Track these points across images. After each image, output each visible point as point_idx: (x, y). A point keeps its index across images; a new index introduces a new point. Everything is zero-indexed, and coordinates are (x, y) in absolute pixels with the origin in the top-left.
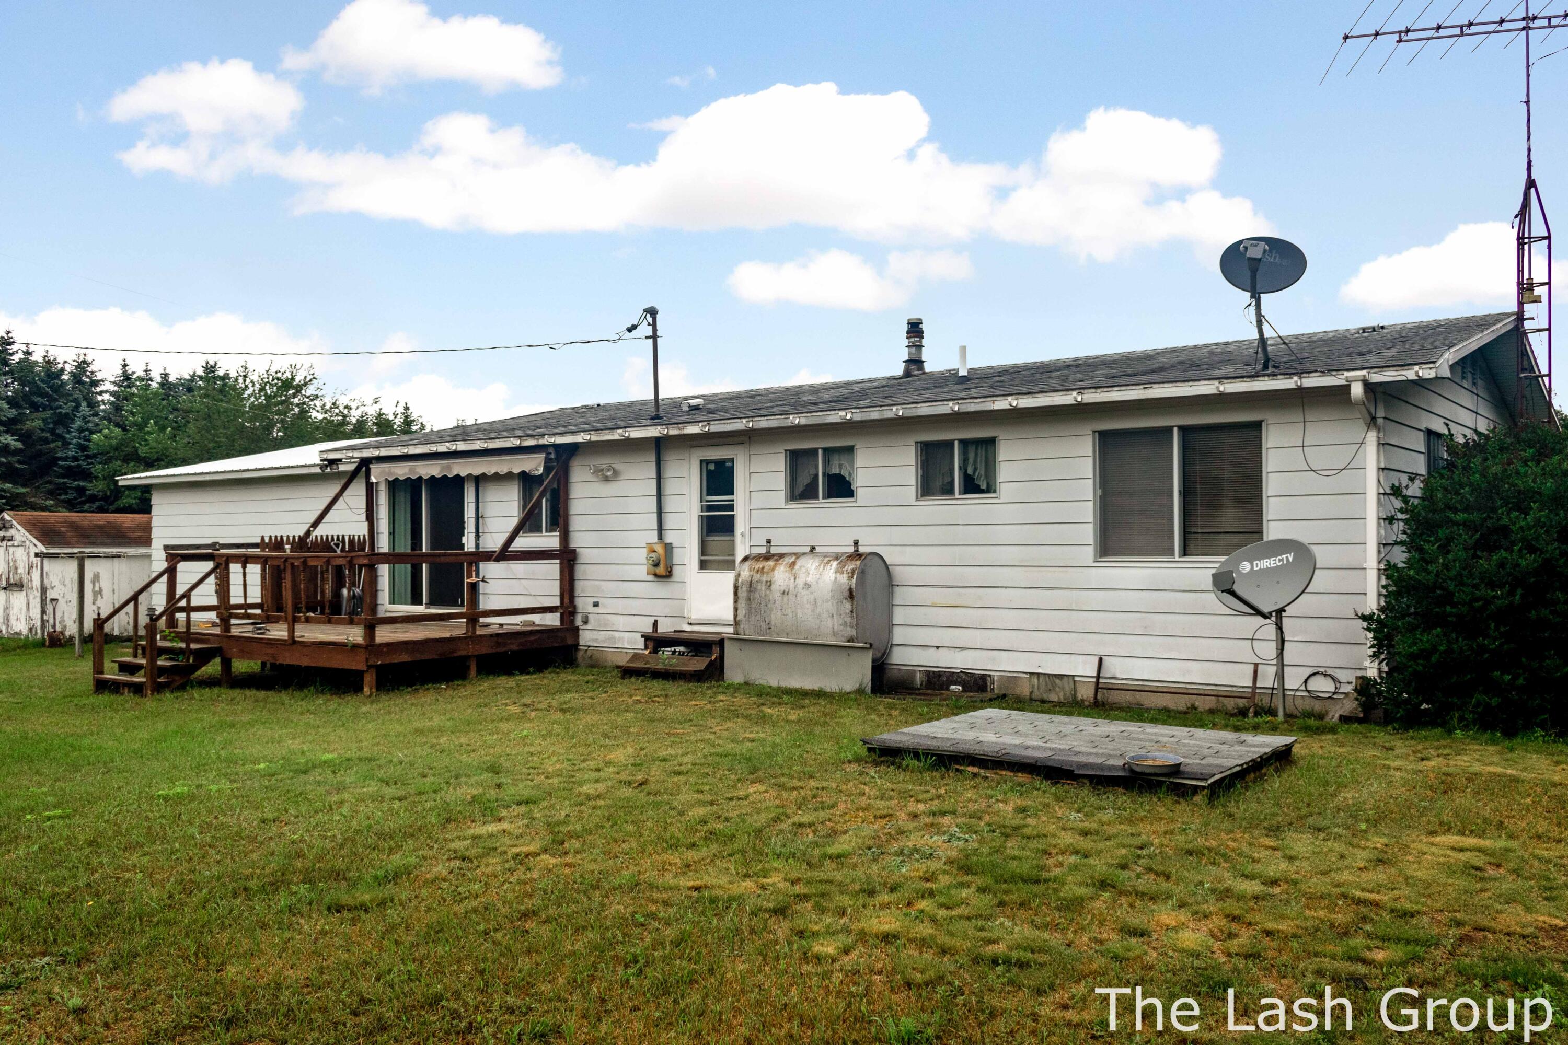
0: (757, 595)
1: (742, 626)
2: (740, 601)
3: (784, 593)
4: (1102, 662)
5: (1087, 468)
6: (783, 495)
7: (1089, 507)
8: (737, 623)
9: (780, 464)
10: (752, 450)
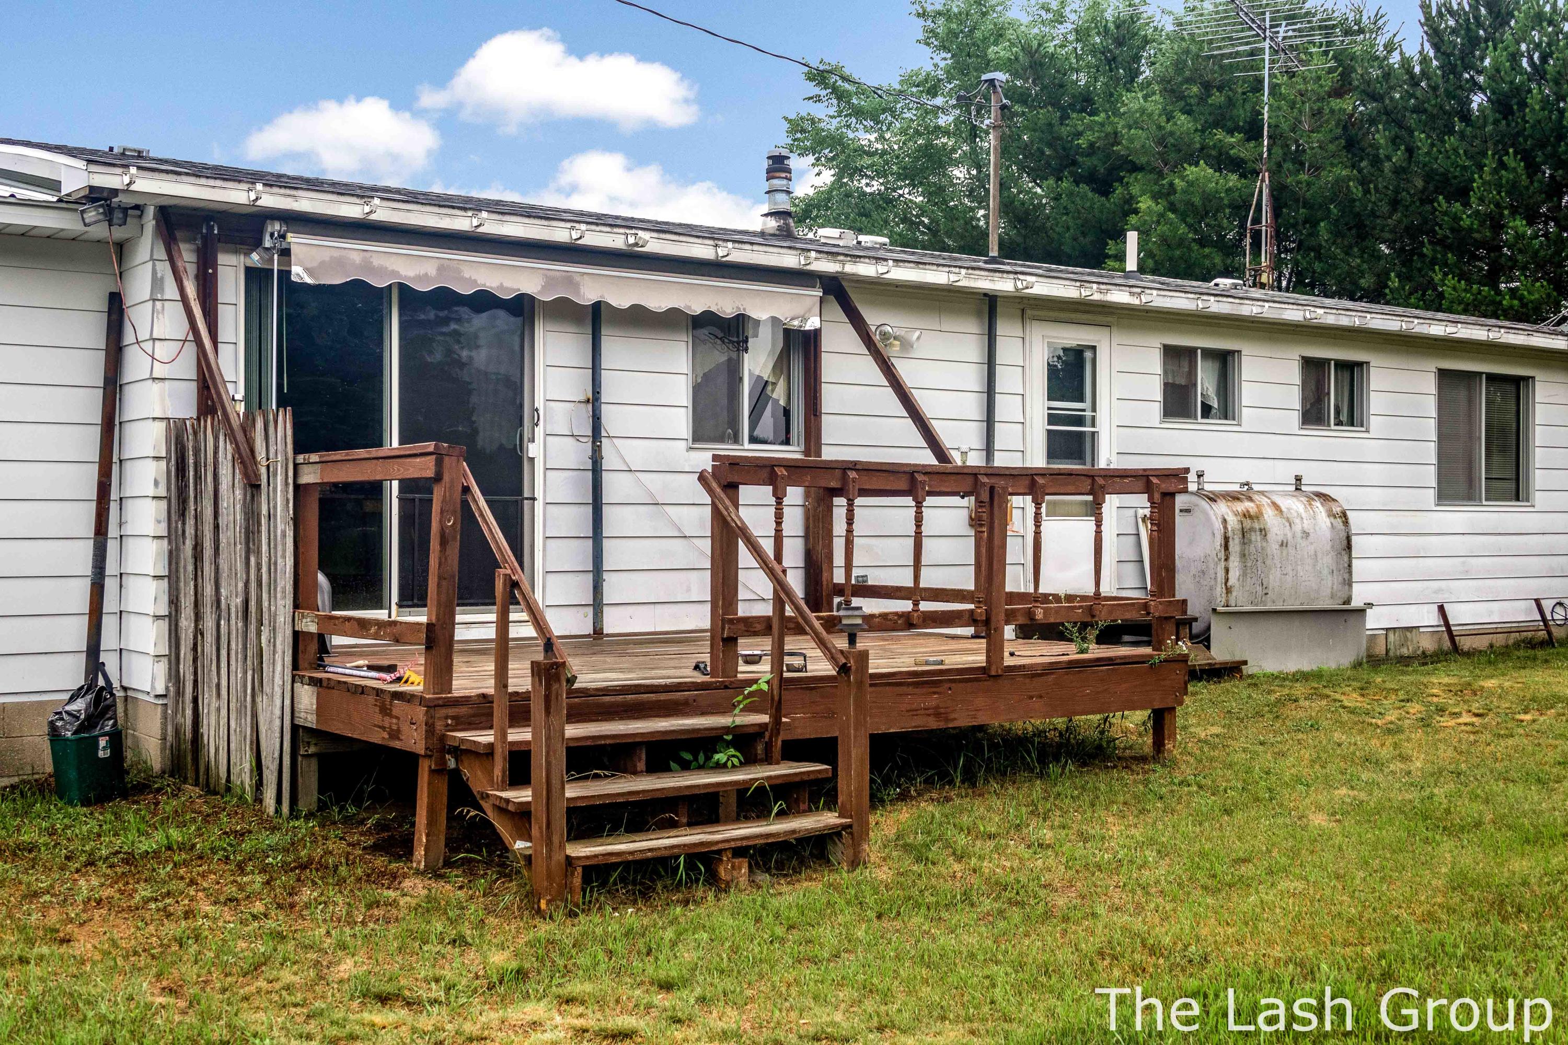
0: (1252, 549)
1: (1234, 594)
2: (1231, 558)
3: (1282, 545)
4: (1441, 609)
5: (1430, 406)
6: (1156, 409)
7: (1432, 448)
8: (1228, 590)
9: (1154, 363)
10: (1119, 337)
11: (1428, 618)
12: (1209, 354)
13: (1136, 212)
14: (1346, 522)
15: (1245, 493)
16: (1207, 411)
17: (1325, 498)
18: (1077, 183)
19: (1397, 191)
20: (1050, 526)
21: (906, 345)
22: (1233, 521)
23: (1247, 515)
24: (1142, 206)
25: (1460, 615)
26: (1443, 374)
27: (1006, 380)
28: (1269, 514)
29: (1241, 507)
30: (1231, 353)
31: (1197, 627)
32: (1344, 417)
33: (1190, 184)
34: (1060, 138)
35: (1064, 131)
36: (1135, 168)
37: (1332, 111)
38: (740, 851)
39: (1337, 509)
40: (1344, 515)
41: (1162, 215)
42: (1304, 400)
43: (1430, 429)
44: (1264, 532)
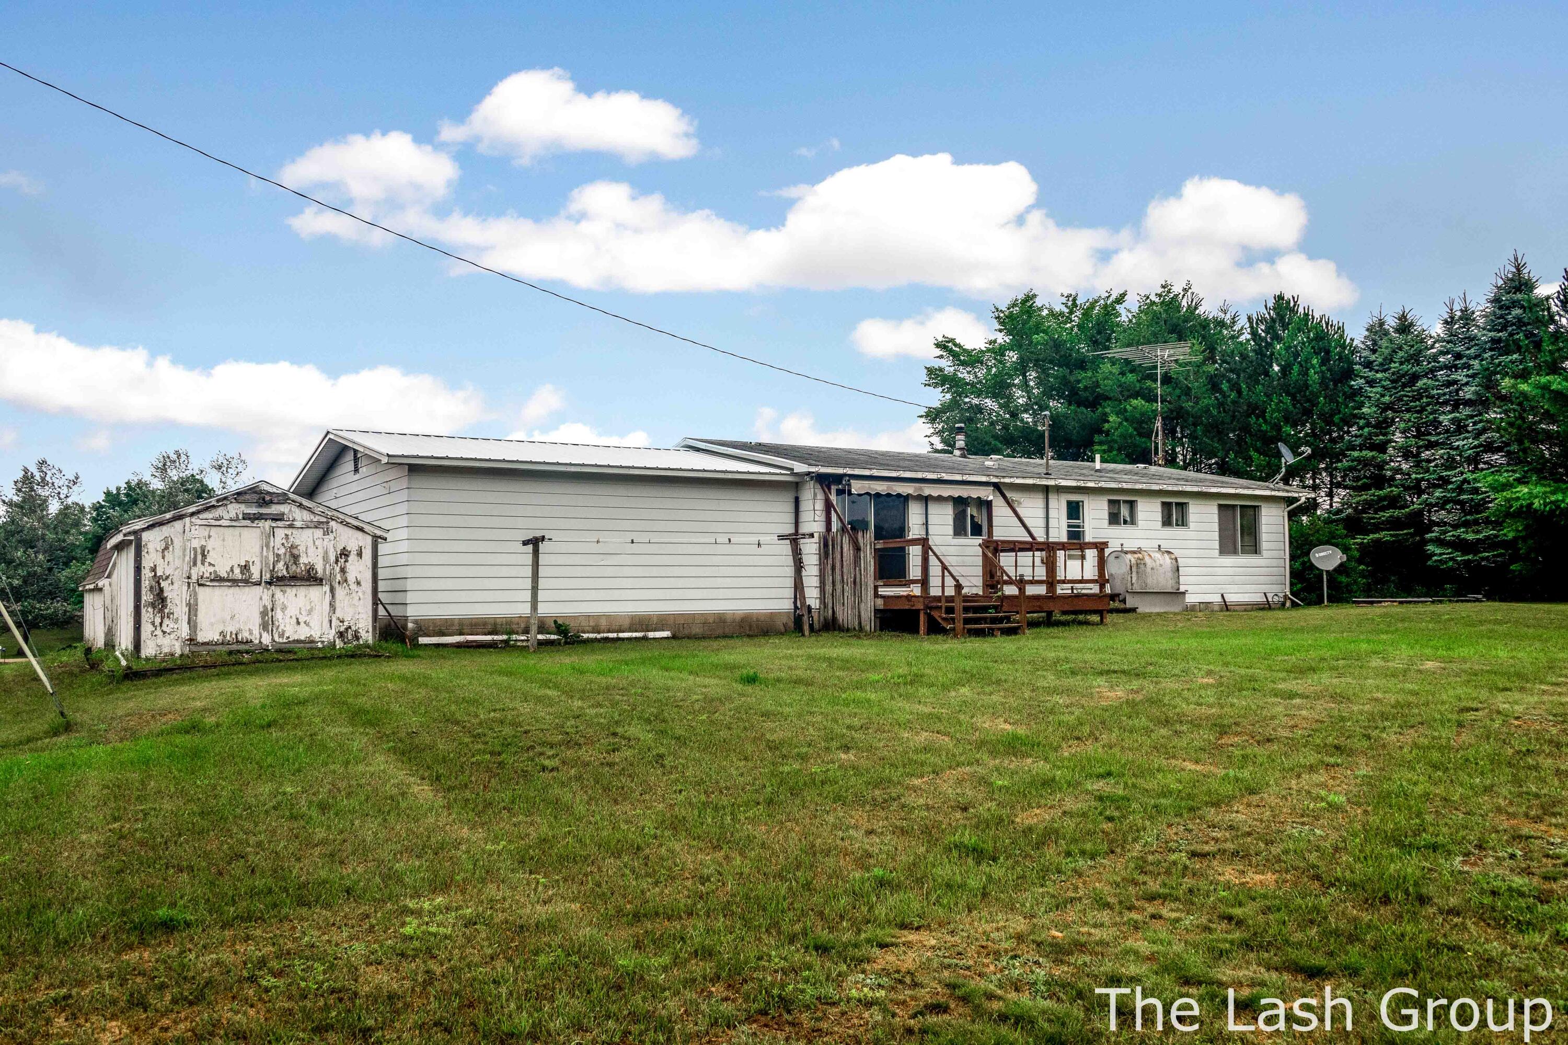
0: (1141, 570)
1: (1135, 586)
2: (1133, 574)
3: (1152, 569)
4: (1222, 596)
5: (1216, 518)
6: (1107, 522)
7: (1217, 534)
8: (1132, 584)
9: (1105, 506)
10: (1091, 497)
11: (1217, 599)
12: (1125, 502)
13: (1108, 422)
14: (1177, 561)
15: (1139, 551)
16: (1125, 522)
17: (1169, 553)
18: (1079, 406)
19: (1234, 412)
20: (1069, 563)
21: (1019, 503)
22: (1133, 561)
23: (1139, 559)
24: (1111, 419)
25: (1230, 598)
26: (1220, 506)
27: (1052, 513)
28: (1147, 559)
29: (1136, 556)
30: (1134, 501)
31: (1121, 598)
32: (1180, 523)
33: (1135, 408)
34: (1070, 382)
35: (1072, 379)
36: (1107, 398)
37: (1204, 372)
38: (999, 629)
39: (1173, 557)
40: (1176, 559)
41: (1120, 423)
42: (1163, 518)
43: (1216, 527)
44: (1145, 564)
